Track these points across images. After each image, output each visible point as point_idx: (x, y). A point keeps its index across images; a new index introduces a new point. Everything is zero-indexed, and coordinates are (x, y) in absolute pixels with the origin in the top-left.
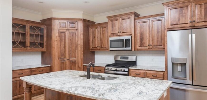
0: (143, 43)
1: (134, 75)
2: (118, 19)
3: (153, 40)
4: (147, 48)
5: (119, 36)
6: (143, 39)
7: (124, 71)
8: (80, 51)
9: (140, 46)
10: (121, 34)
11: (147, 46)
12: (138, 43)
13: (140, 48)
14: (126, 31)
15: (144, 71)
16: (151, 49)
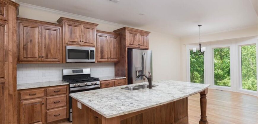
0: (103, 55)
1: (104, 86)
2: (79, 25)
3: (111, 54)
4: (107, 60)
5: (80, 46)
6: (103, 52)
7: (96, 84)
8: (11, 63)
9: (100, 59)
10: (84, 44)
11: (106, 59)
12: (99, 55)
13: (101, 60)
14: (89, 41)
15: (113, 81)
16: (110, 61)
